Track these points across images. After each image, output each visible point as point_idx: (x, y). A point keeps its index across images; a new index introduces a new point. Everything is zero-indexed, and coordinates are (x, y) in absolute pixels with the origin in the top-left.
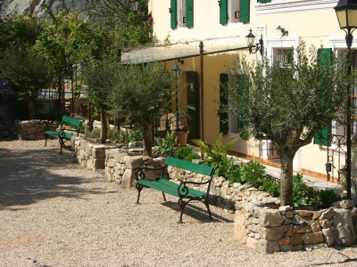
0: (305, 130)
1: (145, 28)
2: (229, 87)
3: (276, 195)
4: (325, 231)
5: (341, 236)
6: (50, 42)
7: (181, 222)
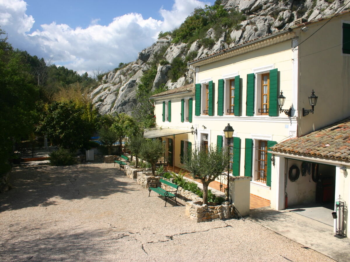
0: (212, 176)
1: (153, 121)
2: (184, 158)
3: (201, 197)
4: (219, 214)
5: (225, 215)
6: (117, 126)
7: (165, 206)
